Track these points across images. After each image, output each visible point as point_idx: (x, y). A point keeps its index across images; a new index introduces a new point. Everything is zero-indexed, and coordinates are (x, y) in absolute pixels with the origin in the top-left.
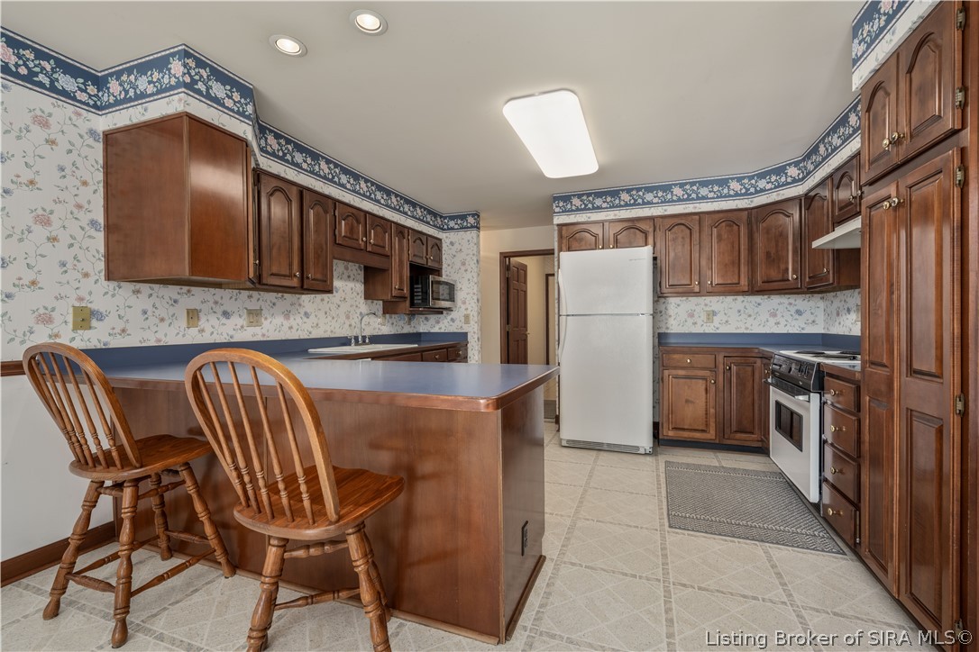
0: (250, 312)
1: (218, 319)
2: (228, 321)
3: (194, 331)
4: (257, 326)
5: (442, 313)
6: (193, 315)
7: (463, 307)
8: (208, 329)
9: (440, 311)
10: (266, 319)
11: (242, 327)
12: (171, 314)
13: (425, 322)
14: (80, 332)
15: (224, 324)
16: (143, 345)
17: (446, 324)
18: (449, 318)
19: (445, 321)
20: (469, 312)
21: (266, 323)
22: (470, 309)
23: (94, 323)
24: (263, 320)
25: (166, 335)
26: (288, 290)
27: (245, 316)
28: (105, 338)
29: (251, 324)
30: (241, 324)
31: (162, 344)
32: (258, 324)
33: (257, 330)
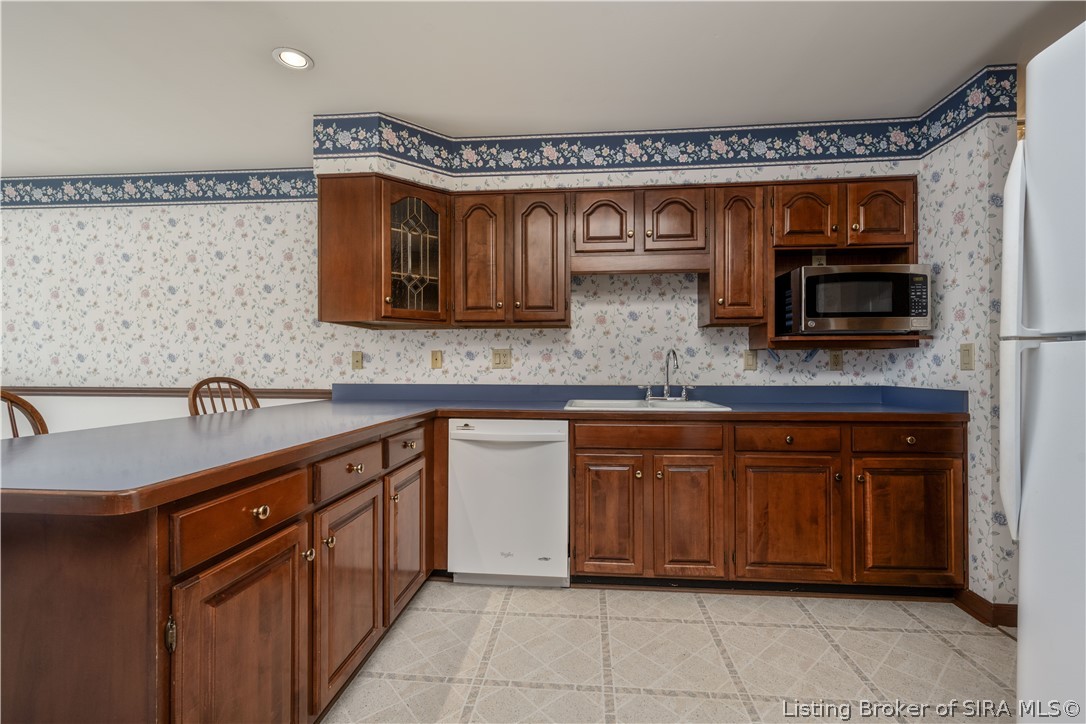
0: (496, 353)
1: (462, 360)
2: (472, 362)
3: (438, 372)
4: (505, 368)
5: (916, 344)
6: (437, 357)
7: (959, 327)
8: (452, 372)
9: (912, 340)
10: (517, 360)
11: (488, 369)
12: (418, 356)
13: (890, 364)
14: (357, 370)
15: (467, 366)
16: (397, 383)
17: (925, 370)
18: (930, 354)
19: (924, 363)
20: (970, 339)
21: (516, 366)
22: (973, 330)
23: (365, 364)
24: (513, 361)
25: (414, 375)
26: (493, 324)
27: (491, 357)
28: (372, 376)
29: (497, 365)
30: (487, 365)
31: (411, 383)
32: (507, 366)
33: (506, 372)
